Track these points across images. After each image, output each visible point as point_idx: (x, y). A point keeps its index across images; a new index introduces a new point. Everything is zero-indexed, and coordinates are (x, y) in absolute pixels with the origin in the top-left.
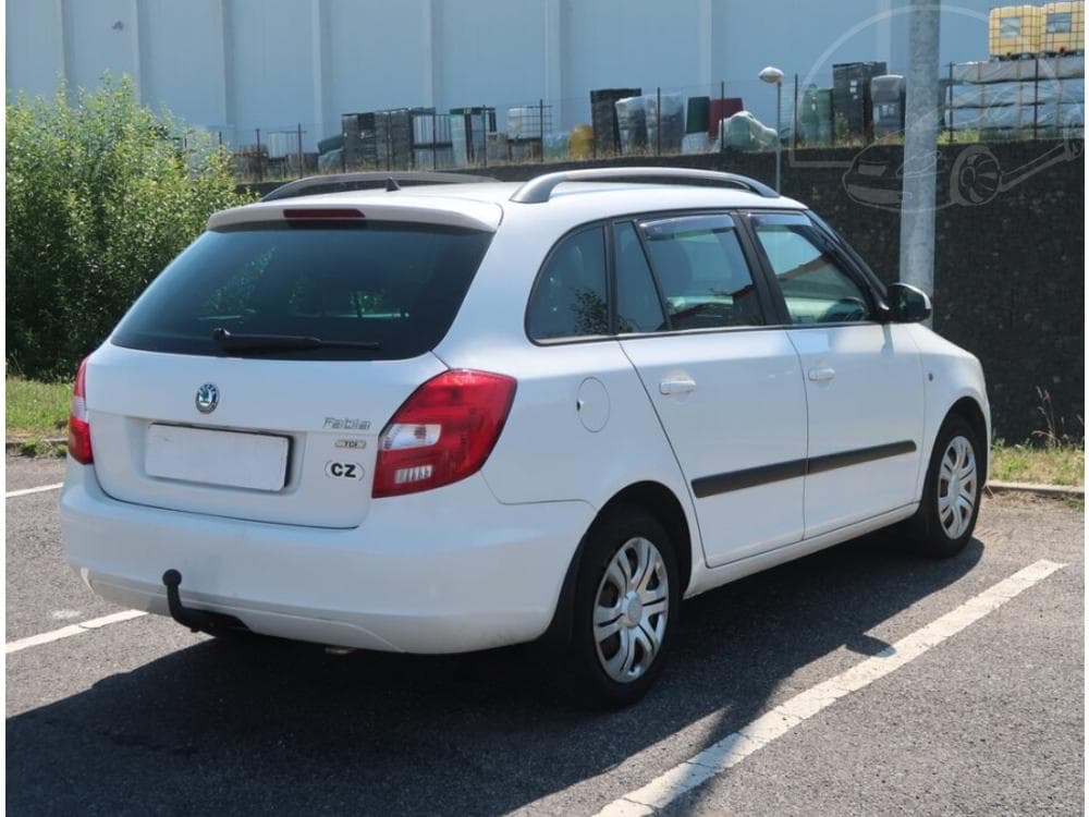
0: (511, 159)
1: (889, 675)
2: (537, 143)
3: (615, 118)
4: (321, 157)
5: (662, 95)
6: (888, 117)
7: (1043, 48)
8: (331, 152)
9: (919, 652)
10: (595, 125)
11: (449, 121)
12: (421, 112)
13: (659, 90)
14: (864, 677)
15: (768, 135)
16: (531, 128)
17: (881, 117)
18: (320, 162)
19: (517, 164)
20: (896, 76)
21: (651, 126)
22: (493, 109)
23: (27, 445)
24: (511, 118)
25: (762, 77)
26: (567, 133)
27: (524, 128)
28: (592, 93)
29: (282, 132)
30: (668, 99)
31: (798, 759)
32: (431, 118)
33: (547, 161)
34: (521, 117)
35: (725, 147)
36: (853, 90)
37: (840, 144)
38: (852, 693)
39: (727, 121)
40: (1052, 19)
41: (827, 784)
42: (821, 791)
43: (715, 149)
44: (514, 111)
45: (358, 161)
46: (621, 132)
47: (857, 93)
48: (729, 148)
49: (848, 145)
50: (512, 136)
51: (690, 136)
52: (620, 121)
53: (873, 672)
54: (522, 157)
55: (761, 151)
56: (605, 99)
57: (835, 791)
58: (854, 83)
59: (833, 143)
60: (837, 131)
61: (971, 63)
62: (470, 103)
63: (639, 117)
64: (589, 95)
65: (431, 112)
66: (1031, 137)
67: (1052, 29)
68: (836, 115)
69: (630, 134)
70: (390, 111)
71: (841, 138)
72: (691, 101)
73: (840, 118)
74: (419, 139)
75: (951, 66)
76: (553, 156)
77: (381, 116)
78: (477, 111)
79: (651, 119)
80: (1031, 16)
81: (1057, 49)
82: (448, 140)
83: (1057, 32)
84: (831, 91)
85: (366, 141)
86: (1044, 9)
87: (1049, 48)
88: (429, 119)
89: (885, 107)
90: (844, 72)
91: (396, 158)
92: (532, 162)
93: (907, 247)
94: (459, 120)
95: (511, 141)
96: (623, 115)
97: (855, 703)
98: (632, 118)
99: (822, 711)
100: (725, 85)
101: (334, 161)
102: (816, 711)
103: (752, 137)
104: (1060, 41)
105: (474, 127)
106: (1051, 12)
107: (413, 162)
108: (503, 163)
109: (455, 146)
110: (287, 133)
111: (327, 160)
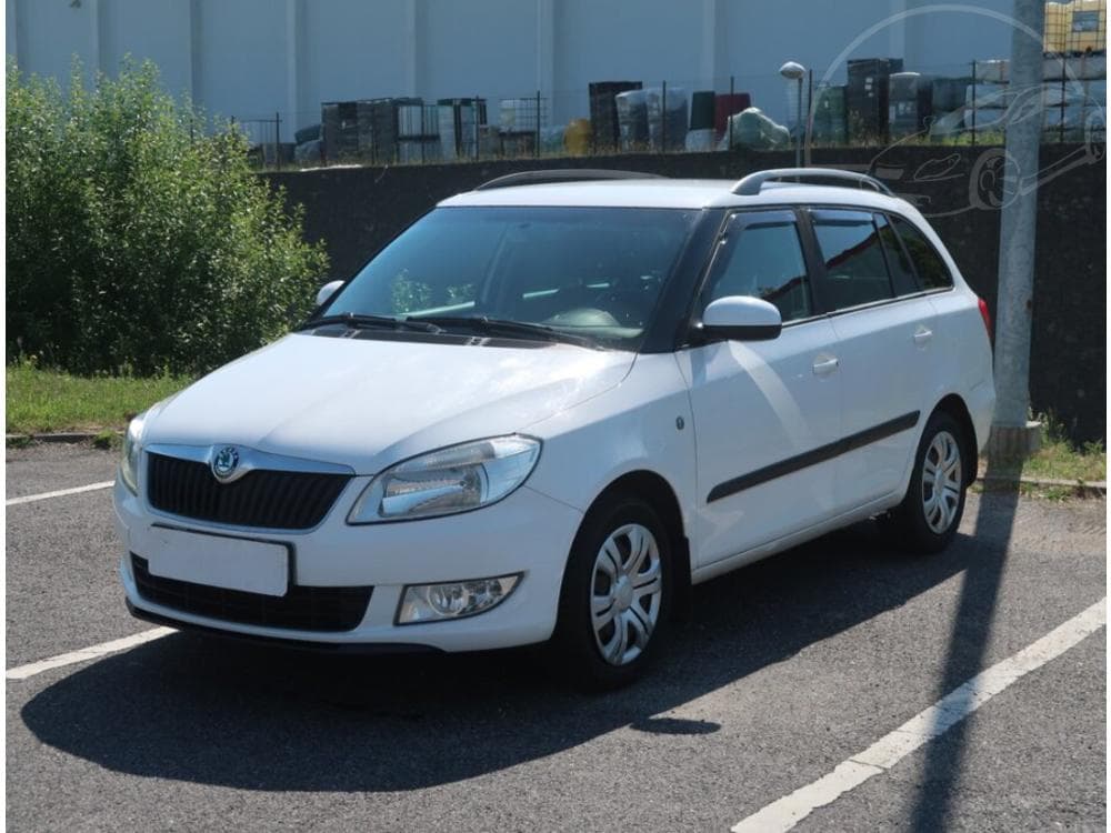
0: (503, 154)
1: (1060, 657)
2: (530, 138)
3: (615, 112)
4: (298, 148)
5: (667, 89)
6: (906, 116)
7: (1068, 47)
8: (309, 143)
9: (1081, 638)
10: (594, 119)
11: (437, 112)
12: (407, 102)
13: (664, 84)
14: (1035, 659)
15: (779, 132)
16: (524, 120)
17: (898, 116)
18: (297, 153)
19: (510, 159)
20: (914, 73)
21: (654, 121)
22: (483, 100)
23: (100, 437)
24: (504, 110)
25: (783, 73)
26: (563, 127)
27: (517, 121)
28: (591, 86)
29: (256, 121)
30: (671, 92)
31: (1001, 728)
32: (419, 108)
33: (544, 156)
34: (514, 109)
35: (734, 144)
36: (868, 87)
37: (855, 144)
38: (1031, 672)
39: (736, 117)
40: (1079, 17)
41: (1038, 749)
42: (1034, 756)
43: (723, 147)
44: (507, 104)
45: (339, 152)
46: (621, 127)
47: (873, 91)
48: (739, 146)
49: (863, 144)
50: (504, 129)
51: (695, 132)
52: (620, 115)
53: (1043, 655)
54: (516, 151)
55: (772, 149)
56: (604, 93)
57: (1047, 755)
58: (869, 80)
59: (847, 143)
60: (851, 130)
61: (993, 61)
62: (458, 94)
63: (640, 111)
64: (587, 86)
65: (418, 102)
66: (1057, 140)
67: (1079, 27)
68: (851, 113)
69: (630, 129)
70: (372, 101)
71: (856, 137)
72: (696, 96)
73: (854, 116)
74: (404, 130)
75: (974, 64)
76: (548, 151)
77: (363, 105)
78: (466, 102)
79: (654, 113)
80: (1057, 14)
81: (1083, 48)
82: (435, 132)
83: (1084, 30)
84: (844, 88)
85: (347, 132)
86: (1069, 6)
87: (1075, 47)
88: (416, 110)
89: (901, 106)
90: (859, 68)
91: (379, 150)
92: (526, 157)
93: (1007, 249)
94: (448, 111)
95: (502, 135)
96: (624, 109)
97: (1038, 681)
98: (632, 113)
99: (1008, 688)
100: (736, 80)
101: (312, 152)
102: (1003, 687)
103: (763, 134)
104: (1086, 40)
105: (464, 119)
106: (1077, 10)
107: (398, 154)
108: (495, 158)
109: (444, 139)
110: (261, 121)
111: (305, 150)
